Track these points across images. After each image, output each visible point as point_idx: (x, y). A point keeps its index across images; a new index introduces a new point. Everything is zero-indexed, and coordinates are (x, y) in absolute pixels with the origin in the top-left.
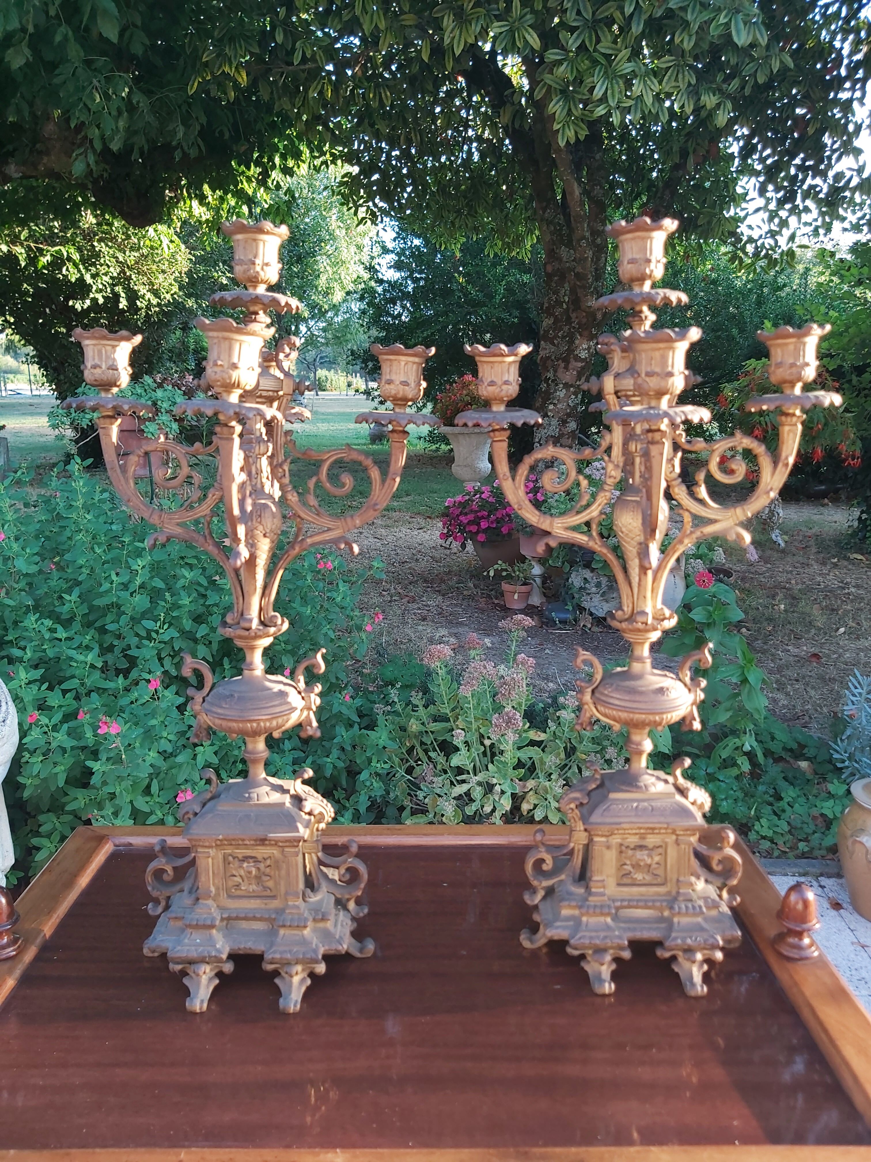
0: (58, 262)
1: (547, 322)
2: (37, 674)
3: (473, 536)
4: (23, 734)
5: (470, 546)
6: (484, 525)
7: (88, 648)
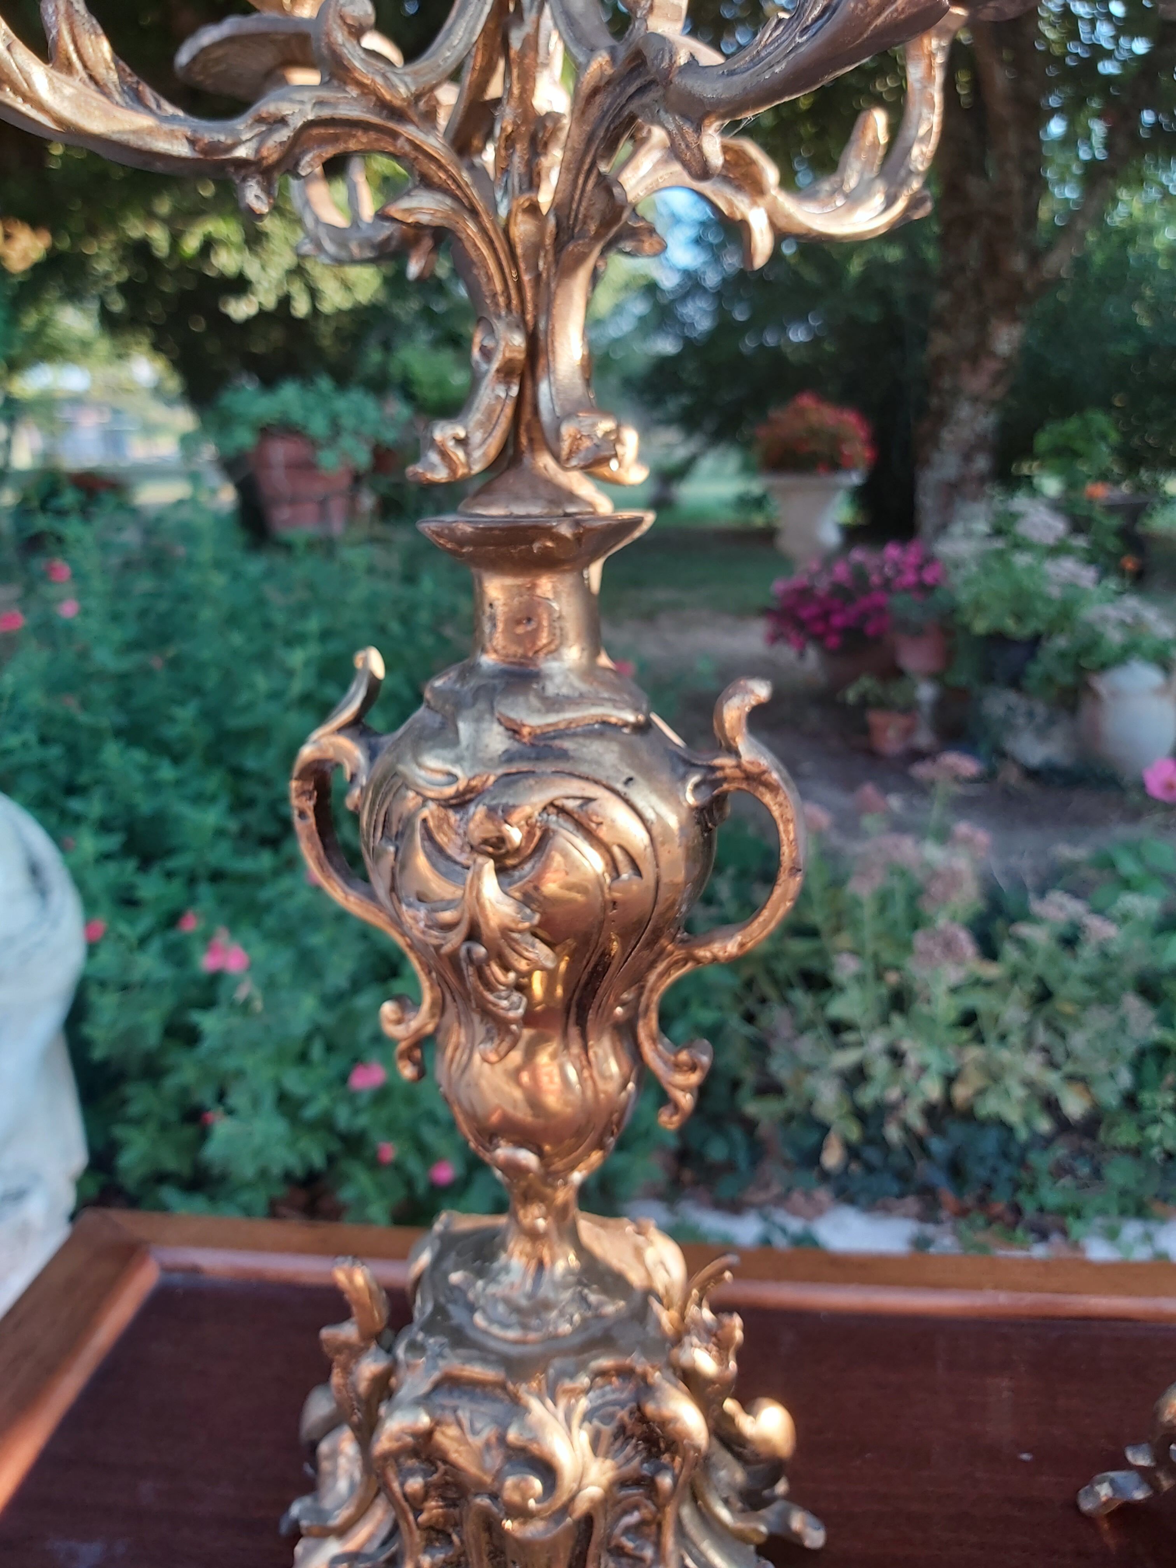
0: (208, 245)
1: (941, 300)
2: (113, 842)
3: (818, 638)
4: (92, 949)
5: (812, 654)
6: (837, 620)
7: (212, 799)
